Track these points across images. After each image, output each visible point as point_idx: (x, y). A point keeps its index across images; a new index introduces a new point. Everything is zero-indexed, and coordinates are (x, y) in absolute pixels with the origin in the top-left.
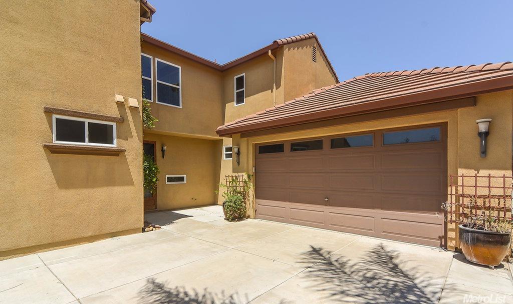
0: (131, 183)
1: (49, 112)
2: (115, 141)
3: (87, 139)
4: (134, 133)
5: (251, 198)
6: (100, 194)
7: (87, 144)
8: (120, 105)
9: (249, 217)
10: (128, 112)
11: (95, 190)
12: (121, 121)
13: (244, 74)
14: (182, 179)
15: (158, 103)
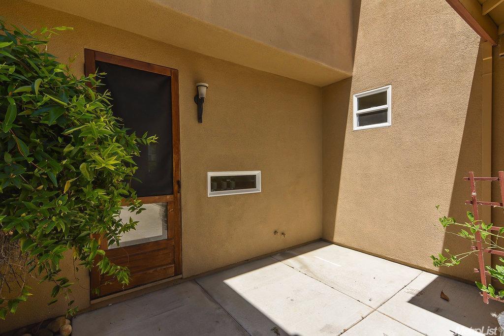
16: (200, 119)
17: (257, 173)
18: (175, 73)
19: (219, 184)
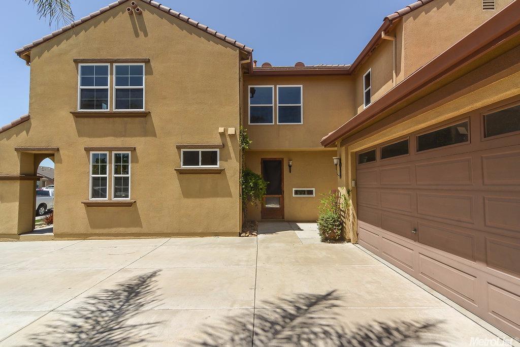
0: (229, 195)
1: (179, 148)
2: (218, 163)
3: (200, 163)
4: (233, 155)
5: (351, 218)
6: (208, 202)
7: (201, 166)
8: (222, 135)
9: (349, 241)
10: (228, 139)
11: (203, 199)
12: (223, 146)
13: (370, 70)
14: (310, 192)
15: (279, 124)
16: (290, 172)
17: (314, 189)
18: (283, 159)
19: (296, 192)
